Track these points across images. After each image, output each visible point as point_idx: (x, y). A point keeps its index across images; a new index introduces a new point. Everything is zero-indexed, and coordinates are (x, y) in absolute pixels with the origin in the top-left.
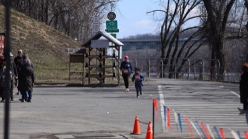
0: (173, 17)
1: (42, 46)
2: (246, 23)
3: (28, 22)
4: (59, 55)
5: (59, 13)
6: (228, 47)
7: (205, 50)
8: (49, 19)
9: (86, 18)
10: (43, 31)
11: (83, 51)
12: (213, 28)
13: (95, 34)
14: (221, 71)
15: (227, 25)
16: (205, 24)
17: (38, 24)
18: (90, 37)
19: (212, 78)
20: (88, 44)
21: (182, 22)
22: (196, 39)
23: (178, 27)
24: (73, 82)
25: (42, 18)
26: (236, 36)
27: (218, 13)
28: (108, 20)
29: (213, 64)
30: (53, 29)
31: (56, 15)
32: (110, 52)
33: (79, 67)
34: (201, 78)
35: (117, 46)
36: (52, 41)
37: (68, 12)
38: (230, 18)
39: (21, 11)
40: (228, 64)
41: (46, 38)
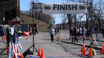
1: (43, 25)
3: (41, 22)
4: (46, 27)
7: (69, 26)
9: (51, 21)
10: (44, 23)
12: (70, 23)
16: (69, 22)
20: (50, 25)
21: (65, 21)
25: (44, 21)
30: (45, 23)
31: (46, 21)
32: (54, 26)
34: (68, 30)
35: (55, 25)
36: (45, 25)
38: (72, 21)
39: (40, 20)
41: (44, 24)
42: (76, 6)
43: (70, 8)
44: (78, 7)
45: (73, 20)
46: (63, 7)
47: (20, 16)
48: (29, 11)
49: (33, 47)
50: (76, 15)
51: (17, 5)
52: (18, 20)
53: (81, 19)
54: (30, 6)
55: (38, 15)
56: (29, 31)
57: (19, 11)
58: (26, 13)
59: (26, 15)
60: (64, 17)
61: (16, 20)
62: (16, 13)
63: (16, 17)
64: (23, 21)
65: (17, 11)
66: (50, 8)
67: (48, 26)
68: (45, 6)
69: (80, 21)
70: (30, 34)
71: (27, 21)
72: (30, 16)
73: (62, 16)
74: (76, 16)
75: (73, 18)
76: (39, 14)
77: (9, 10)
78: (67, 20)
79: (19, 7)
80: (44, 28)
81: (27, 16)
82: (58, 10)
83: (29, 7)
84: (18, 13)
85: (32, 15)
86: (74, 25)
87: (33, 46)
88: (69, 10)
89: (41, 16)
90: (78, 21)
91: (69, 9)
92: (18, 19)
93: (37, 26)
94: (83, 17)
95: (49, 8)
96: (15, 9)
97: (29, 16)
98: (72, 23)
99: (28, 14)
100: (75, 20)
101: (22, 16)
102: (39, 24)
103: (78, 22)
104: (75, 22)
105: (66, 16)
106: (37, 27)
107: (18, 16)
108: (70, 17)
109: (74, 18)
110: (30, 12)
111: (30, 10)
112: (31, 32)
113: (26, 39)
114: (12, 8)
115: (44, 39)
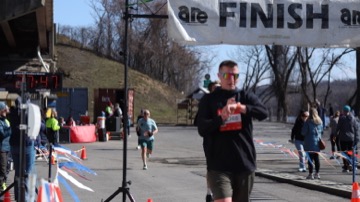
0: (251, 77)
1: (159, 97)
2: (300, 83)
3: (150, 82)
4: (170, 104)
5: (171, 75)
6: (289, 99)
7: (273, 100)
8: (165, 78)
10: (160, 87)
11: (187, 101)
12: (279, 86)
13: (195, 89)
14: (285, 116)
15: (289, 84)
17: (156, 82)
18: (193, 91)
19: (278, 120)
20: (190, 96)
21: (257, 81)
22: (267, 93)
23: (255, 85)
24: (180, 122)
26: (293, 91)
27: (282, 76)
28: (204, 79)
29: (279, 110)
31: (169, 76)
33: (185, 112)
36: (166, 94)
37: (177, 74)
38: (290, 79)
40: (289, 111)
41: (162, 92)
42: (325, 8)
43: (298, 19)
44: (335, 14)
45: (296, 76)
46: (265, 12)
47: (54, 50)
48: (95, 27)
49: (121, 194)
50: (310, 50)
51: (43, 2)
52: (43, 70)
53: (329, 70)
54: (99, 5)
55: (134, 48)
56: (92, 119)
57: (50, 29)
58: (80, 39)
59: (81, 49)
60: (253, 62)
61: (36, 69)
62: (36, 35)
63: (37, 56)
64: (68, 76)
65: (39, 28)
66: (206, 17)
67: (181, 101)
68: (181, 8)
69: (326, 78)
70: (100, 136)
71: (84, 73)
72: (99, 54)
73: (243, 55)
74: (308, 58)
75: (293, 65)
76: (140, 46)
77: (5, 22)
78: (267, 74)
79: (48, 9)
80: (161, 111)
81: (87, 50)
82: (243, 29)
83: (93, 11)
84: (42, 37)
85: (106, 46)
86: (298, 97)
87: (124, 190)
88: (291, 26)
89: (150, 55)
90: (317, 78)
91: (293, 21)
92: (42, 65)
93: (131, 98)
94: (340, 61)
95: (199, 18)
96: (33, 16)
97: (96, 50)
98: (288, 90)
99: (87, 43)
100: (304, 75)
101: (60, 49)
102: (140, 87)
103: (315, 86)
104: (304, 84)
105: (263, 55)
106: (130, 105)
107: (46, 52)
108: (282, 62)
109: (297, 66)
110: (101, 32)
111: (100, 26)
112: (103, 126)
113: (82, 157)
114: (19, 13)
115: (164, 161)
